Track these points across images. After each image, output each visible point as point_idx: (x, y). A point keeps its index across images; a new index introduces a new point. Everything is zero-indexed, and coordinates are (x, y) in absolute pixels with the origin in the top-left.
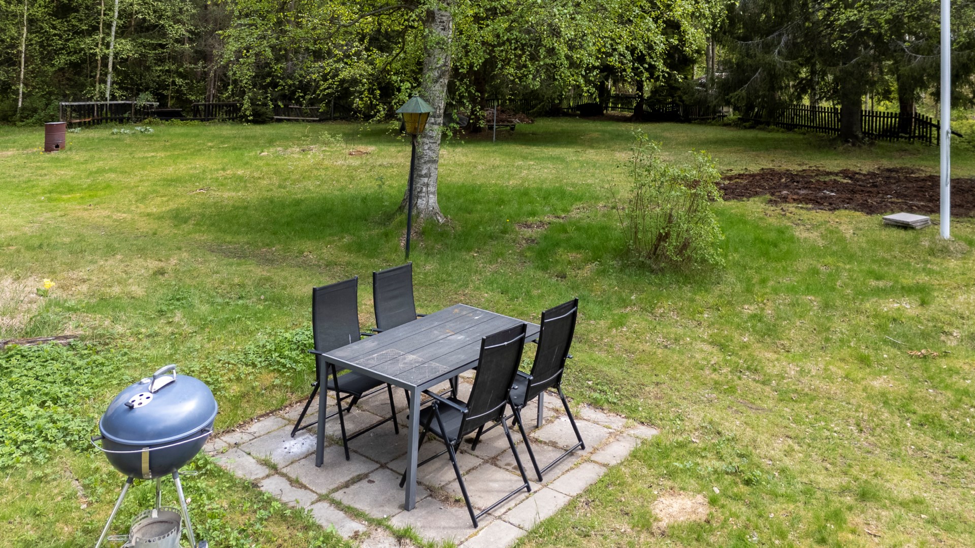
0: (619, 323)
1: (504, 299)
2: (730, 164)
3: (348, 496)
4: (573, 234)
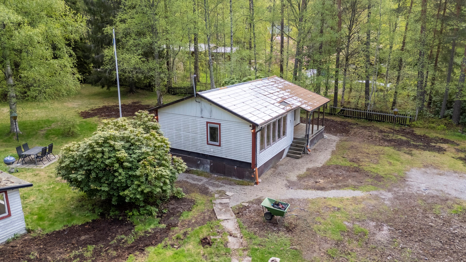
0: (61, 145)
1: (42, 145)
2: (96, 104)
3: (29, 166)
4: (53, 132)
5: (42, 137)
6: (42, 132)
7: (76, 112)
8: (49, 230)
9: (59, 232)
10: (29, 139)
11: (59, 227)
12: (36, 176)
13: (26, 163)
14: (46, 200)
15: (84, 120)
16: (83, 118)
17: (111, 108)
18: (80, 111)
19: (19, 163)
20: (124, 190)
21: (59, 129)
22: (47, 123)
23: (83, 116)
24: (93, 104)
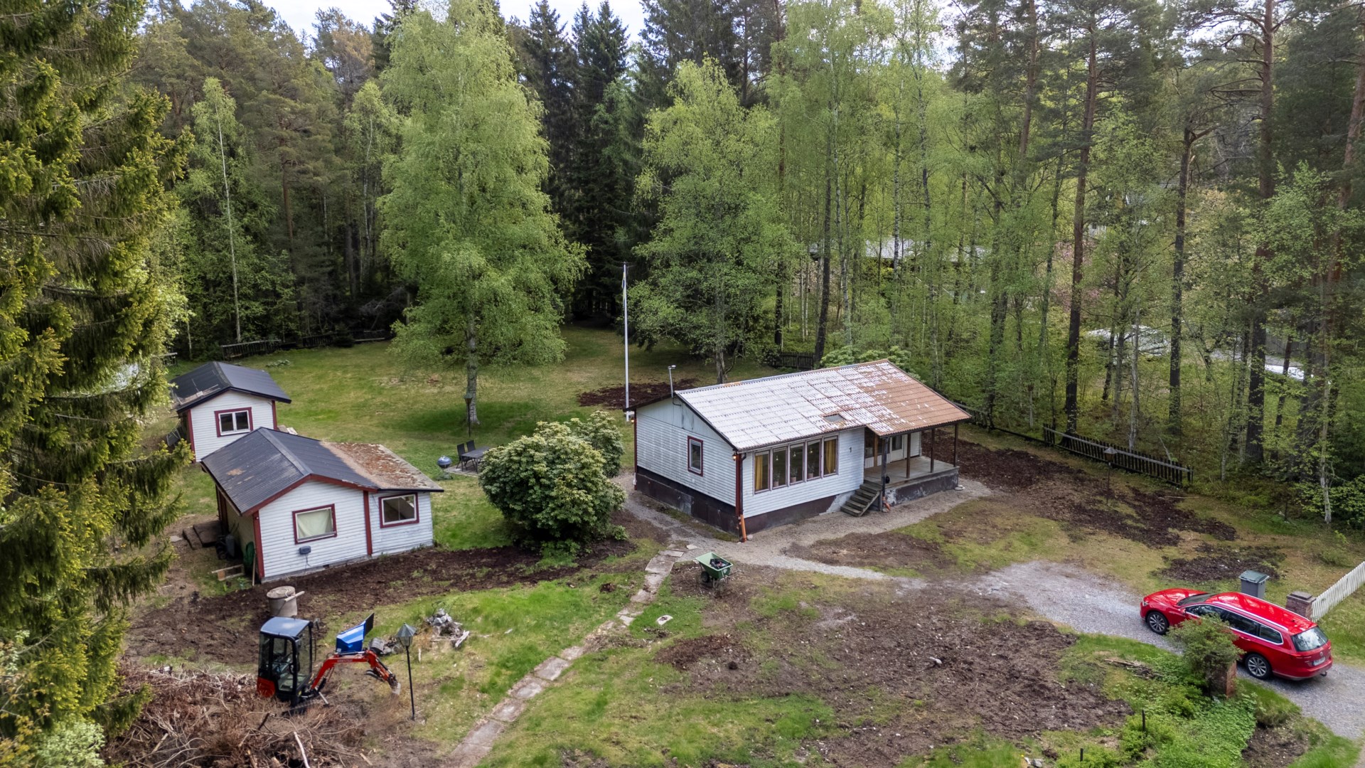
3: (469, 473)
8: (456, 547)
9: (464, 552)
11: (466, 547)
14: (469, 517)
18: (583, 391)
19: (457, 467)
20: (537, 513)
23: (582, 402)
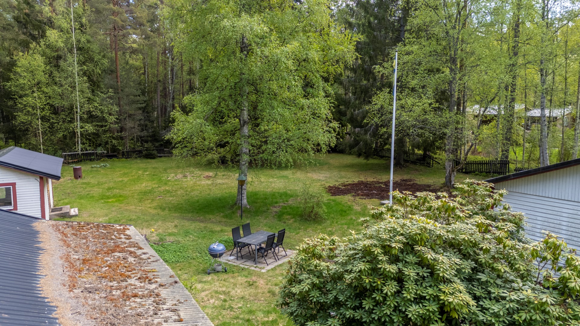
0: (298, 233)
1: (269, 229)
2: (349, 178)
3: (245, 263)
4: (289, 210)
5: (273, 217)
6: (275, 209)
7: (322, 185)
10: (257, 218)
12: (250, 285)
13: (242, 257)
15: (333, 198)
16: (331, 194)
17: (370, 184)
18: (327, 185)
19: (233, 255)
21: (298, 208)
22: (283, 197)
23: (331, 193)
24: (345, 178)
